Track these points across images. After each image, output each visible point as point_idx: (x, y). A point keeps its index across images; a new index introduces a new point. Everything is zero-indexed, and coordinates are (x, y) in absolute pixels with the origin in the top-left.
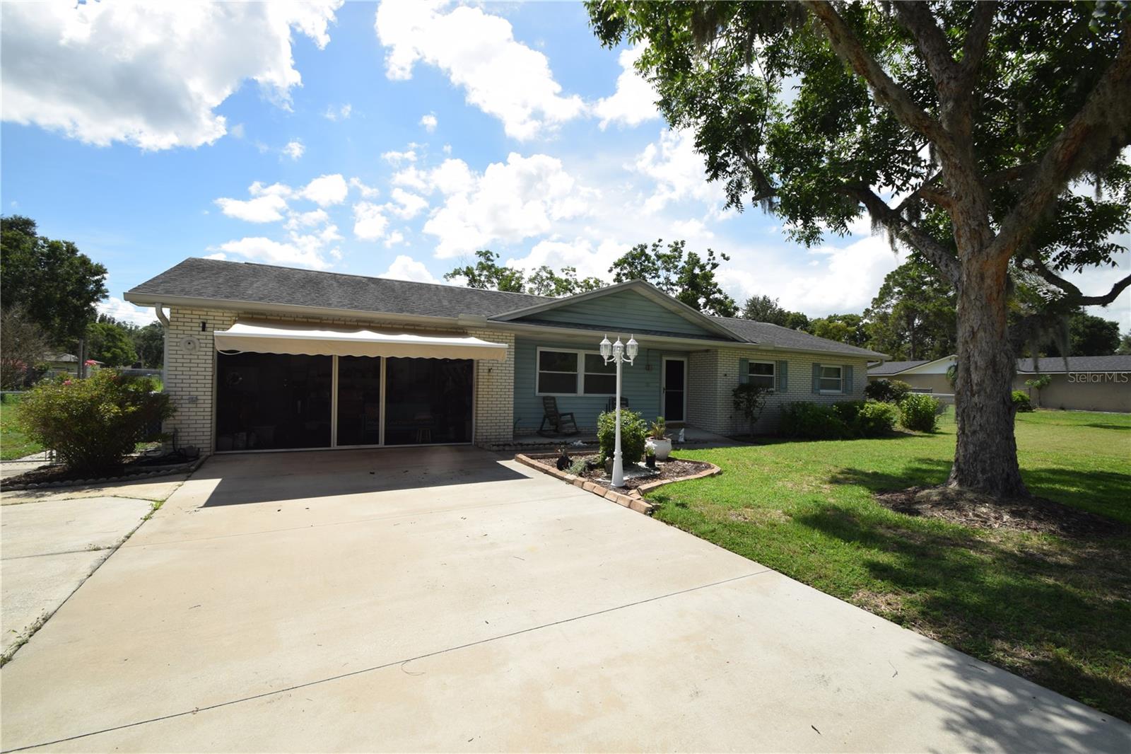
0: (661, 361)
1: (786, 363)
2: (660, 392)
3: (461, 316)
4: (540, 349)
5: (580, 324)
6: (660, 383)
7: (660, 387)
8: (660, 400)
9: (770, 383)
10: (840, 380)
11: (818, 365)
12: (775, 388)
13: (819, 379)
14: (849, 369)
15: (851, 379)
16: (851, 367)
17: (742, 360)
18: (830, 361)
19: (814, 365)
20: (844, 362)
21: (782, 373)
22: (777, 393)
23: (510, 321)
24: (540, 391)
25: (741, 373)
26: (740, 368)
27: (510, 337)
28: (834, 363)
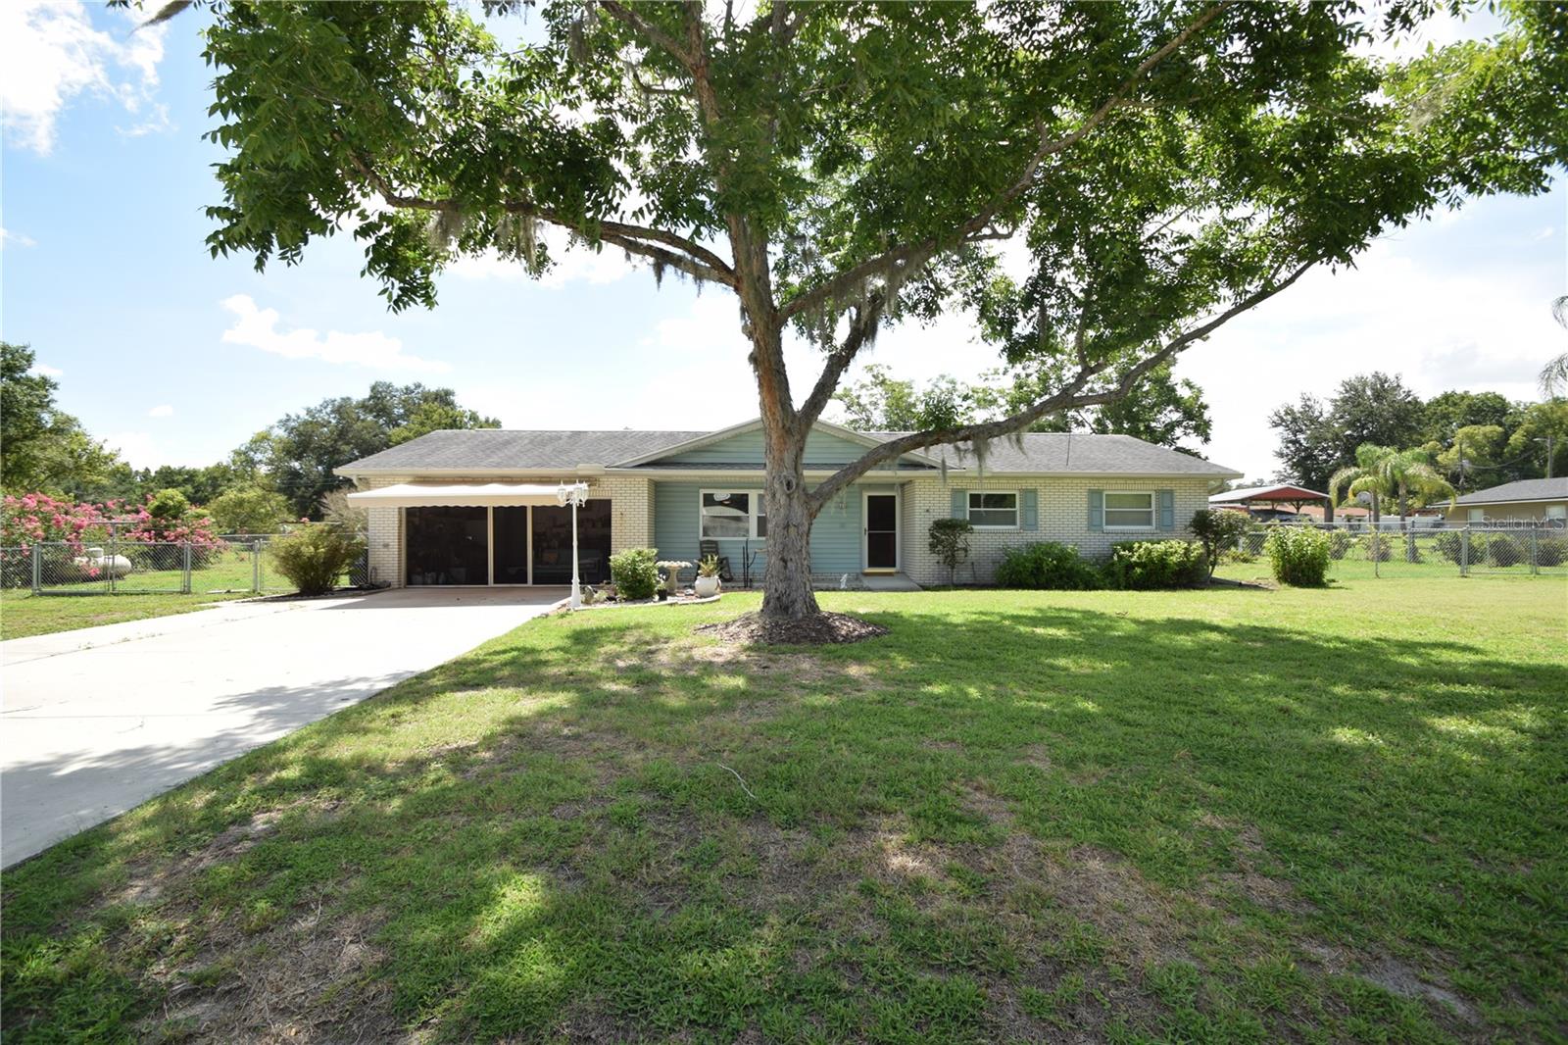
0: (861, 498)
1: (1035, 491)
2: (860, 533)
3: (580, 466)
4: (702, 492)
5: (712, 464)
6: (861, 523)
7: (860, 528)
8: (861, 543)
9: (1010, 519)
10: (1150, 512)
11: (1099, 492)
12: (1018, 526)
13: (1101, 512)
14: (1166, 495)
15: (1171, 509)
16: (1171, 492)
17: (954, 492)
18: (1124, 485)
19: (1091, 492)
20: (1156, 485)
21: (1028, 505)
22: (1021, 531)
23: (635, 467)
24: (704, 535)
25: (955, 508)
26: (953, 501)
27: (643, 482)
28: (1133, 488)
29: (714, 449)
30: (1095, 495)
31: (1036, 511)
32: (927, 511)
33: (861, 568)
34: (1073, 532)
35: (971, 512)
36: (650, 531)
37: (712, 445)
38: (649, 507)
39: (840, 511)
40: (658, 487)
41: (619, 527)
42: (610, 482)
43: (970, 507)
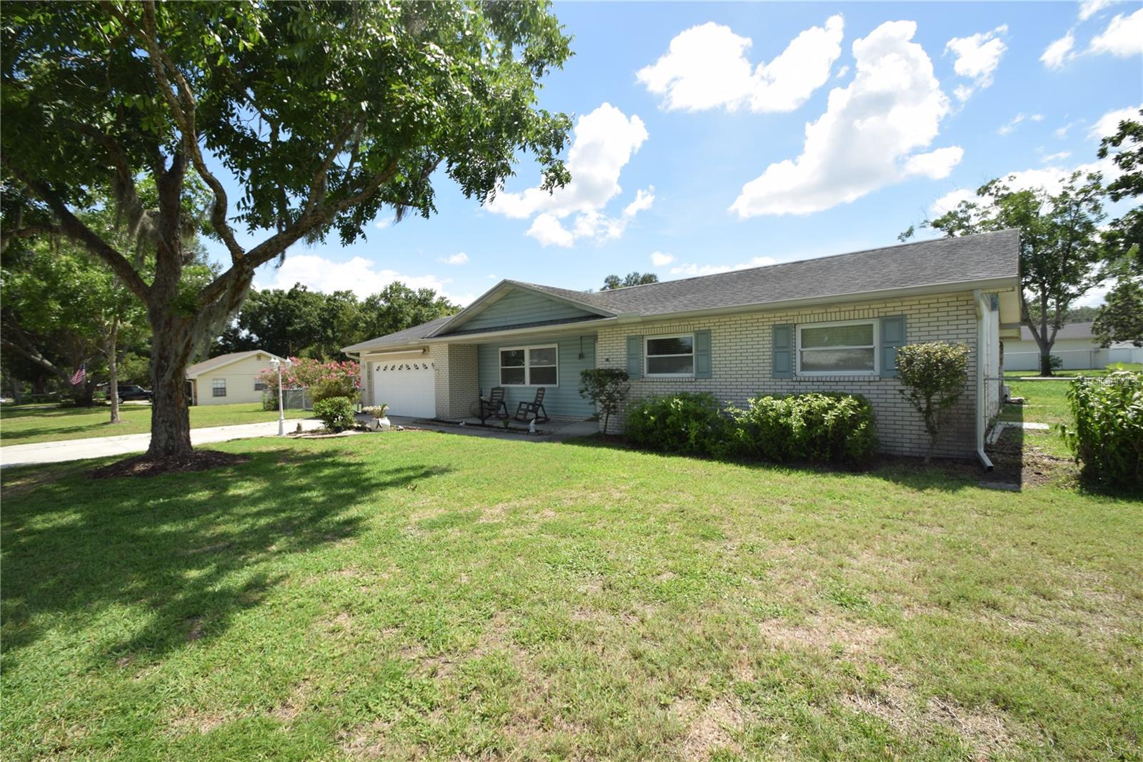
0: (594, 348)
4: (501, 350)
10: (872, 350)
11: (790, 327)
12: (694, 374)
13: (789, 354)
16: (901, 320)
17: (630, 339)
18: (825, 315)
19: (777, 328)
20: (876, 310)
21: (700, 349)
22: (693, 380)
23: (435, 337)
24: (503, 383)
25: (631, 356)
26: (629, 349)
27: (446, 346)
28: (838, 318)
29: (481, 318)
30: (782, 333)
31: (708, 357)
32: (607, 360)
34: (753, 380)
35: (649, 360)
36: (450, 381)
37: (478, 315)
38: (450, 364)
39: (578, 361)
40: (480, 349)
41: (438, 378)
42: (433, 348)
43: (649, 354)
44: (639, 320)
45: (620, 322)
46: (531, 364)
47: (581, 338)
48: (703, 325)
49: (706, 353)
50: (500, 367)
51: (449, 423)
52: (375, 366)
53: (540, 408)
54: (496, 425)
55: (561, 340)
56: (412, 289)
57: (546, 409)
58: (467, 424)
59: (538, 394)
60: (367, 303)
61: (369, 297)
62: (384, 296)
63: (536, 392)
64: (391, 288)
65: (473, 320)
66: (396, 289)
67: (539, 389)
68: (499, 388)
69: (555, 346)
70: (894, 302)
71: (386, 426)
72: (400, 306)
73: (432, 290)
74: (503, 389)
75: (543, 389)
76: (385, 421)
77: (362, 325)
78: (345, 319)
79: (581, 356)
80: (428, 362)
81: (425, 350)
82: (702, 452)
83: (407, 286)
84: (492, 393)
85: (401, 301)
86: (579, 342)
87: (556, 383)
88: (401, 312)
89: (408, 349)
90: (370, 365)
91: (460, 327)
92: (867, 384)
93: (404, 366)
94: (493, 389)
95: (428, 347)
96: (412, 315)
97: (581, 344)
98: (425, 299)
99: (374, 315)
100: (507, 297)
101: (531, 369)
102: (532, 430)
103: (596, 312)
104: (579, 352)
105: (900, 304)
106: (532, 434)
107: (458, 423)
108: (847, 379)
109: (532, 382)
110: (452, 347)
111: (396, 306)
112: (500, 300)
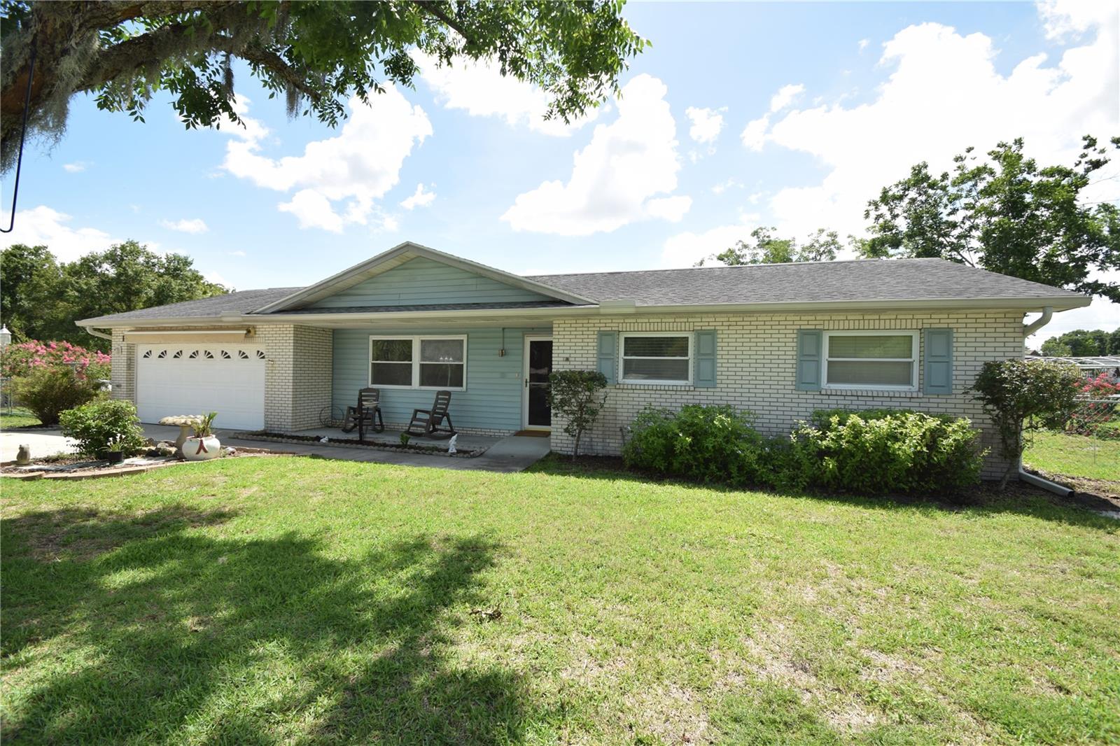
0: (523, 343)
1: (713, 334)
2: (522, 385)
4: (372, 338)
6: (522, 372)
7: (522, 378)
8: (522, 396)
9: (680, 372)
10: (910, 364)
11: (816, 334)
12: (690, 381)
13: (818, 363)
14: (939, 338)
15: (947, 360)
16: (947, 333)
17: (602, 335)
18: (862, 322)
19: (803, 334)
20: (920, 321)
21: (702, 352)
22: (692, 388)
23: (273, 313)
24: (373, 383)
25: (602, 356)
26: (600, 346)
27: (290, 329)
28: (877, 327)
29: (353, 292)
30: (809, 338)
31: (713, 362)
32: (567, 359)
33: (521, 425)
34: (770, 391)
35: (625, 361)
36: (295, 378)
37: (351, 288)
38: (295, 353)
39: (501, 358)
40: (336, 334)
41: (270, 373)
42: (264, 329)
43: (625, 355)
44: (632, 311)
45: (602, 311)
46: (423, 357)
47: (504, 329)
48: (706, 324)
49: (709, 355)
50: (371, 361)
51: (293, 437)
52: (141, 350)
53: (445, 418)
54: (381, 441)
55: (472, 331)
56: (157, 254)
57: (451, 419)
58: (330, 440)
59: (437, 399)
60: (82, 264)
61: (85, 256)
62: (111, 257)
63: (435, 396)
64: (123, 248)
65: (339, 294)
66: (131, 250)
67: (439, 393)
68: (368, 390)
69: (464, 337)
70: (941, 313)
71: (213, 448)
72: (137, 273)
73: (186, 259)
74: (377, 391)
75: (448, 393)
76: (212, 442)
77: (72, 293)
78: (42, 283)
79: (503, 353)
80: (251, 349)
81: (249, 332)
82: (750, 482)
83: (149, 249)
84: (361, 396)
85: (139, 268)
86: (501, 335)
87: (462, 386)
88: (139, 282)
89: (221, 328)
90: (131, 349)
91: (317, 302)
92: (908, 400)
93: (202, 353)
94: (361, 391)
95: (254, 328)
96: (155, 287)
97: (504, 338)
98: (176, 269)
99: (94, 282)
100: (403, 267)
101: (423, 367)
102: (452, 450)
103: (559, 297)
104: (500, 346)
105: (946, 316)
106: (452, 455)
107: (318, 439)
108: (886, 394)
109: (422, 383)
110: (299, 330)
111: (130, 272)
112: (391, 270)
